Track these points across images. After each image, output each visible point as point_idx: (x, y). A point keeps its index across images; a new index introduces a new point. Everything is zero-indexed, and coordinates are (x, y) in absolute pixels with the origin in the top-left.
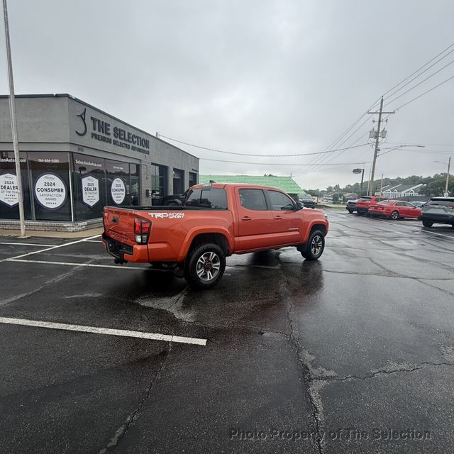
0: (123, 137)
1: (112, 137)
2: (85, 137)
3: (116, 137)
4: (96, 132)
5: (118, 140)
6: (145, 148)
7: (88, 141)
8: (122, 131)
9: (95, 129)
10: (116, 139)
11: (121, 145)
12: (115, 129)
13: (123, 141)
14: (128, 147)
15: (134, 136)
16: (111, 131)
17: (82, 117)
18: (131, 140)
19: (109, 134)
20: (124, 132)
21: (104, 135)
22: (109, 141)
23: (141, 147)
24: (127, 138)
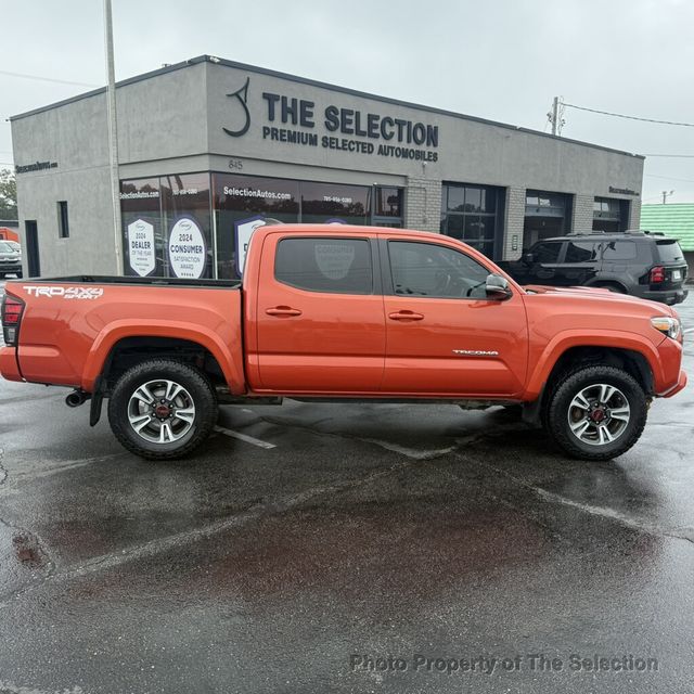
0: (352, 127)
1: (320, 130)
2: (246, 137)
3: (329, 128)
4: (277, 124)
5: (338, 135)
6: (423, 147)
7: (254, 144)
8: (351, 113)
9: (271, 118)
10: (329, 135)
11: (346, 146)
12: (331, 112)
13: (353, 137)
14: (368, 149)
15: (388, 120)
16: (319, 118)
17: (240, 97)
18: (378, 131)
19: (311, 125)
20: (358, 114)
21: (298, 128)
22: (313, 141)
23: (413, 146)
24: (364, 127)
